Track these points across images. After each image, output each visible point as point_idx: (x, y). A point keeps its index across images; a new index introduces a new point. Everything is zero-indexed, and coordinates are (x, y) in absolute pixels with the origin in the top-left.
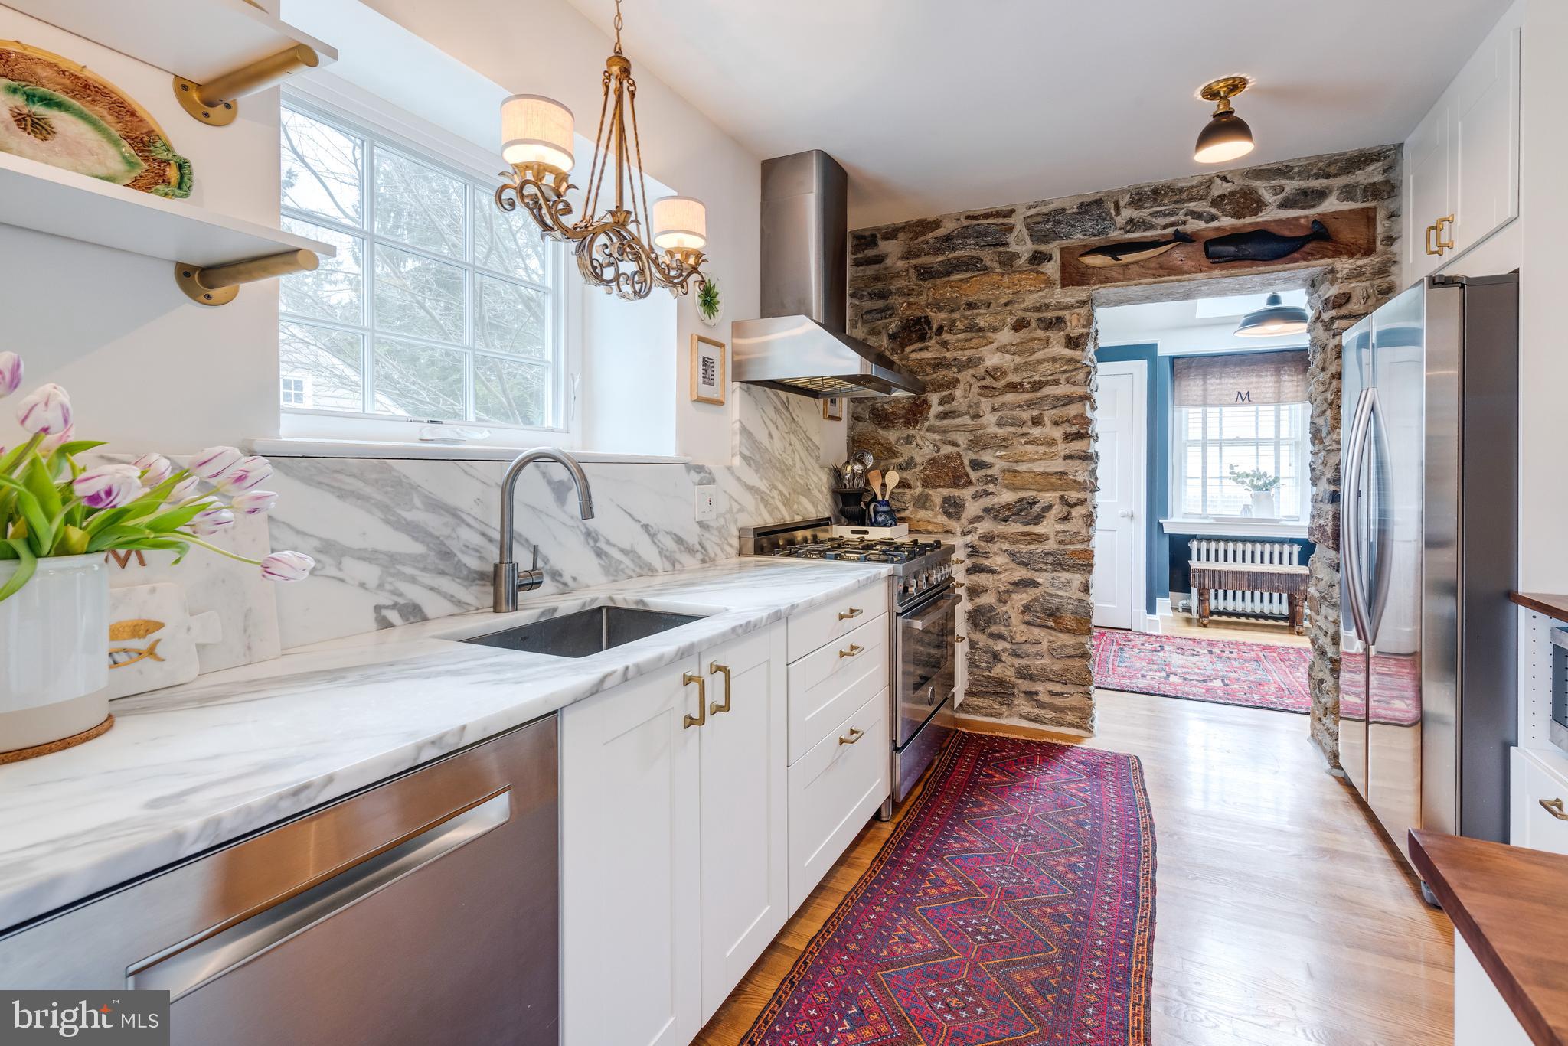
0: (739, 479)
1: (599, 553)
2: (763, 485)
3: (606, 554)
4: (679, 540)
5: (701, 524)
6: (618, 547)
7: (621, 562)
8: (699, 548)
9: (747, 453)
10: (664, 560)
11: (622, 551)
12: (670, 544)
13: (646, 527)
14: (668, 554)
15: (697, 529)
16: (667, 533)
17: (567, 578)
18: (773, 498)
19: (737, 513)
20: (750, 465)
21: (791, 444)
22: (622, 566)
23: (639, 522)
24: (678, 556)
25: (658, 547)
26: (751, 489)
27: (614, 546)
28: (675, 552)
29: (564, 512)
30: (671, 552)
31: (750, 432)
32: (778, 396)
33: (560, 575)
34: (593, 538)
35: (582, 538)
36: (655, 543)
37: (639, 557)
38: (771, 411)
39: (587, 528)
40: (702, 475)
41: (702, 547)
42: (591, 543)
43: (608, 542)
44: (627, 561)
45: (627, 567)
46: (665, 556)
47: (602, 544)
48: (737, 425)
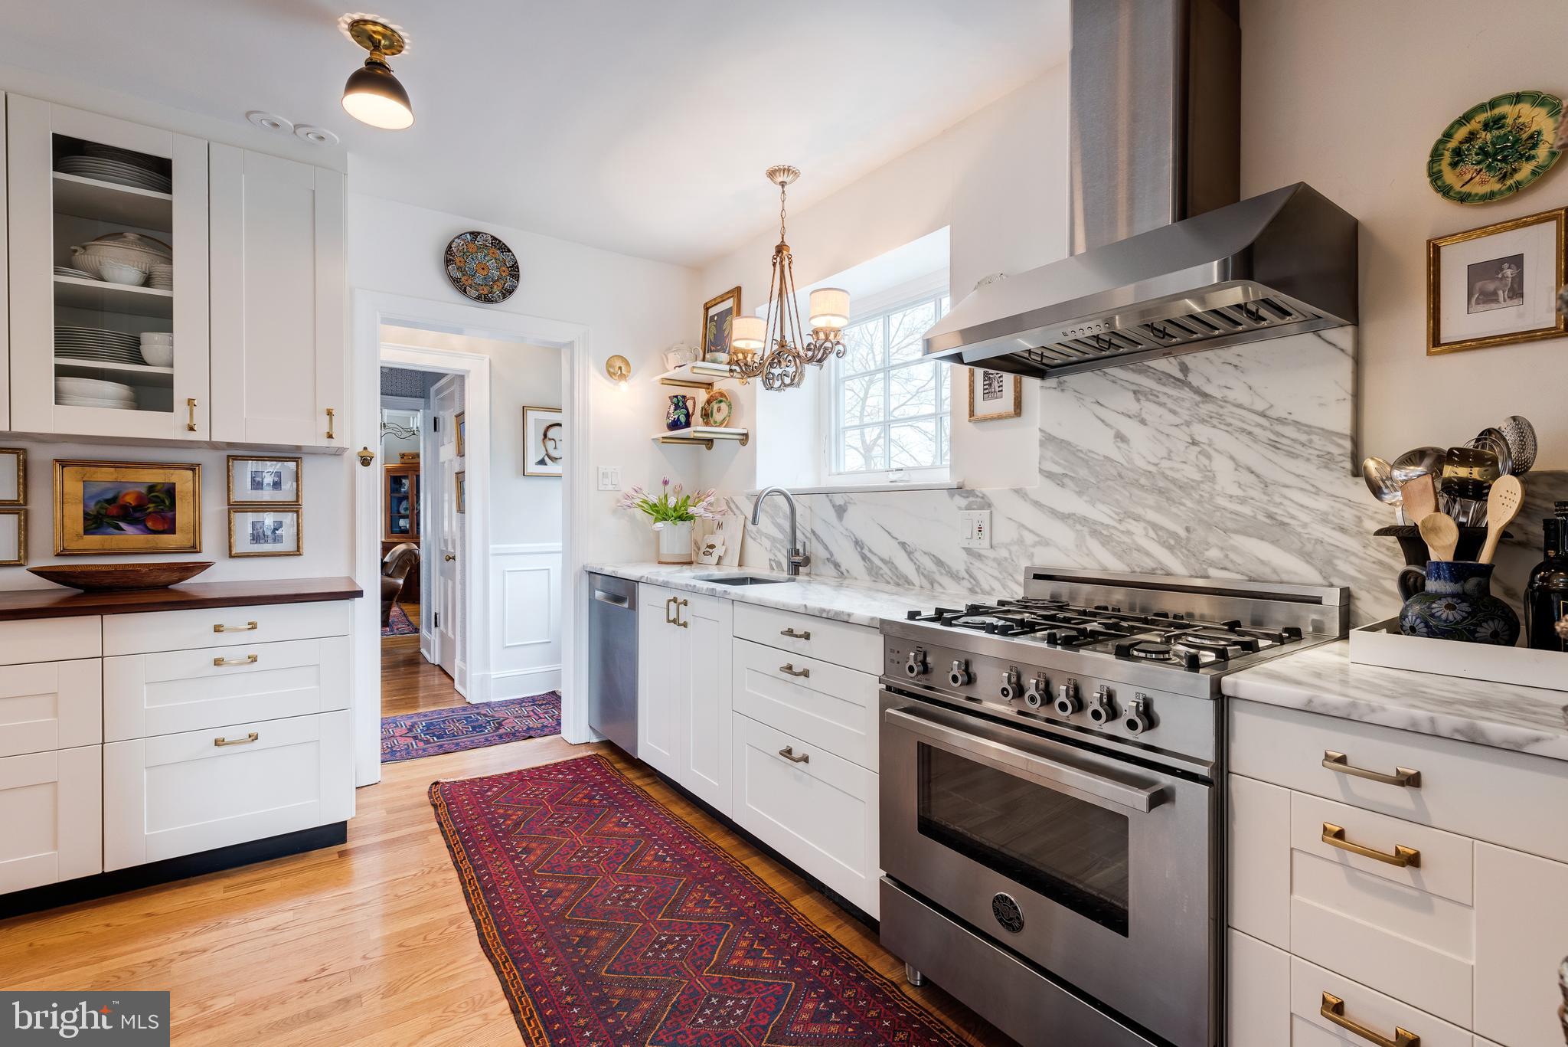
0: (1037, 504)
1: (864, 558)
2: (1100, 514)
3: (869, 559)
4: (939, 563)
5: (968, 551)
6: (879, 557)
7: (881, 568)
8: (967, 576)
9: (1057, 469)
10: (922, 577)
11: (882, 560)
12: (928, 564)
13: (903, 545)
14: (925, 572)
15: (964, 555)
16: (925, 553)
17: (843, 569)
18: (1129, 533)
19: (1034, 546)
20: (1063, 486)
22: (881, 572)
23: (897, 539)
24: (938, 577)
25: (915, 563)
26: (1064, 517)
27: (875, 554)
28: (934, 573)
29: (842, 525)
30: (929, 572)
31: (1062, 441)
33: (839, 566)
34: (860, 546)
35: (853, 544)
36: (912, 560)
37: (896, 568)
39: (856, 539)
40: (971, 499)
41: (971, 576)
42: (859, 549)
43: (870, 551)
44: (885, 569)
45: (886, 574)
46: (922, 574)
47: (866, 551)
48: (1038, 435)
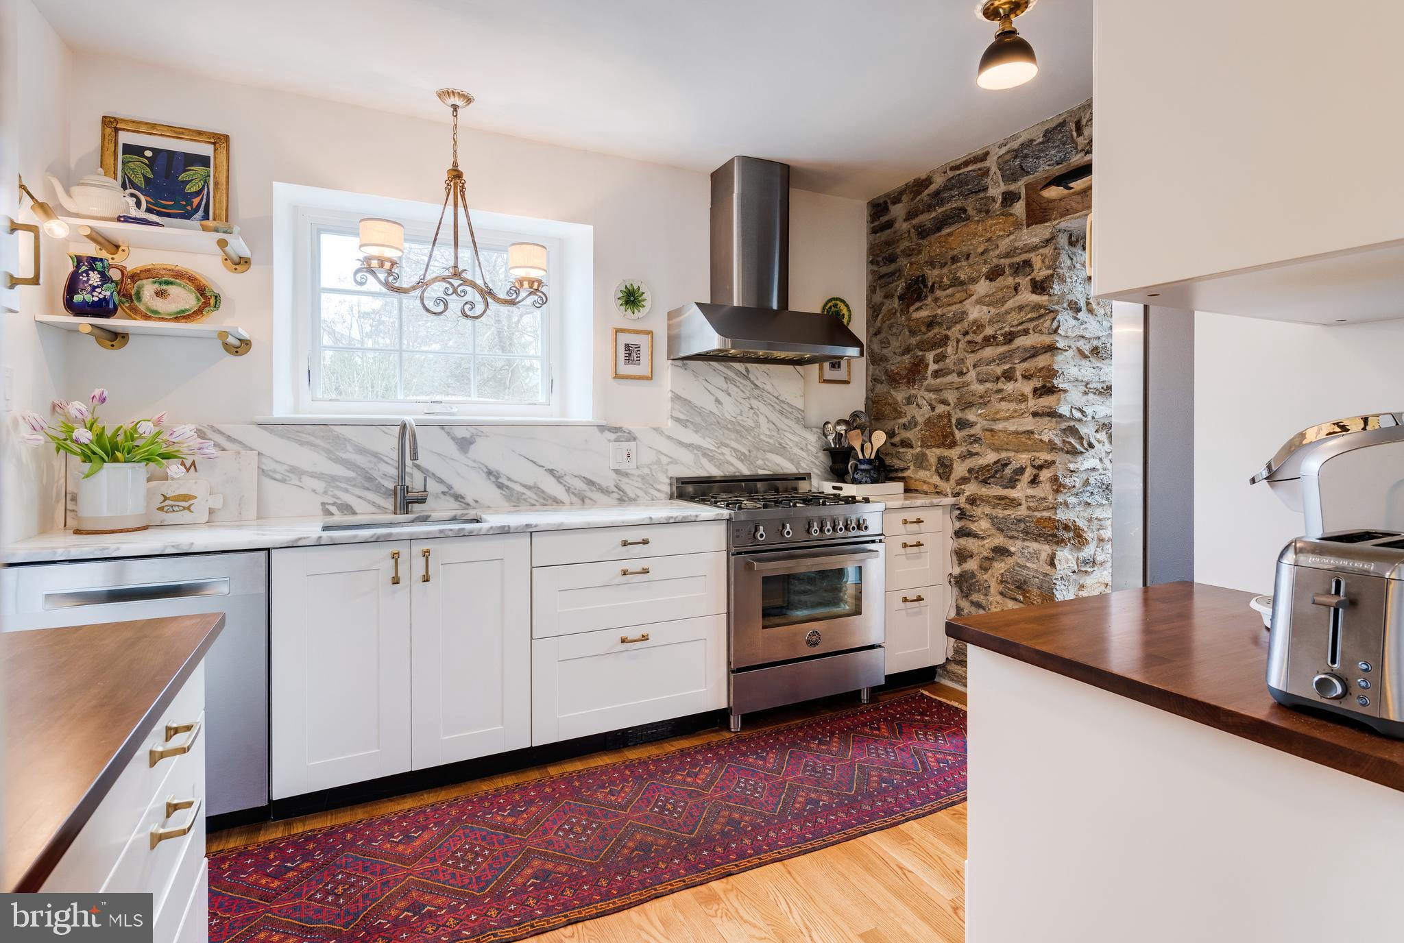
0: (669, 438)
1: (501, 486)
2: (707, 443)
3: (508, 487)
4: (590, 483)
5: (617, 471)
6: (521, 484)
7: (524, 494)
8: (616, 490)
9: (682, 417)
10: (572, 496)
11: (525, 486)
12: (580, 485)
13: (551, 471)
14: (576, 492)
15: (614, 475)
16: (575, 476)
17: (469, 500)
18: (723, 454)
19: (668, 464)
20: (686, 427)
21: (752, 408)
22: (524, 497)
23: (543, 467)
24: (589, 494)
25: (565, 486)
26: (688, 446)
27: (516, 482)
28: (584, 491)
29: (469, 458)
30: (579, 490)
31: (686, 400)
32: (730, 368)
33: (463, 498)
34: (495, 476)
35: (484, 475)
36: (561, 483)
37: (543, 492)
38: (720, 382)
39: (489, 469)
40: (619, 434)
41: (619, 490)
42: (493, 479)
43: (509, 479)
44: (529, 493)
45: (530, 498)
46: (573, 493)
47: (503, 480)
48: (670, 394)
